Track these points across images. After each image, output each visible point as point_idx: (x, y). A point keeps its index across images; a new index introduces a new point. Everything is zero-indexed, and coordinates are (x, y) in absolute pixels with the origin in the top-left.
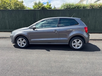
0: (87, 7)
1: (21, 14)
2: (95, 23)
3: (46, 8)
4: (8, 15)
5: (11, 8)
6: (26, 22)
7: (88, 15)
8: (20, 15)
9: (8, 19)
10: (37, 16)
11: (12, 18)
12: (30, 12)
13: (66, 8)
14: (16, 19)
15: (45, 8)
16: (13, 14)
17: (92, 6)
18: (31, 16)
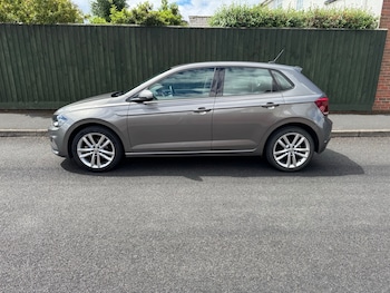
0: (304, 20)
1: (67, 43)
2: (330, 78)
3: (163, 20)
4: (11, 44)
5: (22, 19)
6: (87, 72)
7: (309, 51)
8: (62, 45)
9: (14, 59)
10: (128, 52)
11: (30, 58)
12: (100, 36)
13: (234, 22)
14: (47, 60)
15: (160, 22)
16: (33, 39)
17: (319, 20)
18: (104, 50)
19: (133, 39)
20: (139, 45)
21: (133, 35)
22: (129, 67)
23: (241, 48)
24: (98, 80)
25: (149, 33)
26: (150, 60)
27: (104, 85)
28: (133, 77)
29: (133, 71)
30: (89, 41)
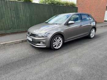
19: (21, 6)
20: (24, 9)
21: (21, 5)
22: (21, 16)
23: (52, 10)
24: (9, 21)
25: (27, 4)
26: (28, 14)
27: (11, 23)
28: (22, 20)
29: (22, 17)
30: (3, 6)
